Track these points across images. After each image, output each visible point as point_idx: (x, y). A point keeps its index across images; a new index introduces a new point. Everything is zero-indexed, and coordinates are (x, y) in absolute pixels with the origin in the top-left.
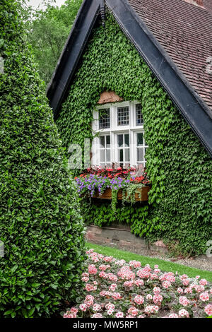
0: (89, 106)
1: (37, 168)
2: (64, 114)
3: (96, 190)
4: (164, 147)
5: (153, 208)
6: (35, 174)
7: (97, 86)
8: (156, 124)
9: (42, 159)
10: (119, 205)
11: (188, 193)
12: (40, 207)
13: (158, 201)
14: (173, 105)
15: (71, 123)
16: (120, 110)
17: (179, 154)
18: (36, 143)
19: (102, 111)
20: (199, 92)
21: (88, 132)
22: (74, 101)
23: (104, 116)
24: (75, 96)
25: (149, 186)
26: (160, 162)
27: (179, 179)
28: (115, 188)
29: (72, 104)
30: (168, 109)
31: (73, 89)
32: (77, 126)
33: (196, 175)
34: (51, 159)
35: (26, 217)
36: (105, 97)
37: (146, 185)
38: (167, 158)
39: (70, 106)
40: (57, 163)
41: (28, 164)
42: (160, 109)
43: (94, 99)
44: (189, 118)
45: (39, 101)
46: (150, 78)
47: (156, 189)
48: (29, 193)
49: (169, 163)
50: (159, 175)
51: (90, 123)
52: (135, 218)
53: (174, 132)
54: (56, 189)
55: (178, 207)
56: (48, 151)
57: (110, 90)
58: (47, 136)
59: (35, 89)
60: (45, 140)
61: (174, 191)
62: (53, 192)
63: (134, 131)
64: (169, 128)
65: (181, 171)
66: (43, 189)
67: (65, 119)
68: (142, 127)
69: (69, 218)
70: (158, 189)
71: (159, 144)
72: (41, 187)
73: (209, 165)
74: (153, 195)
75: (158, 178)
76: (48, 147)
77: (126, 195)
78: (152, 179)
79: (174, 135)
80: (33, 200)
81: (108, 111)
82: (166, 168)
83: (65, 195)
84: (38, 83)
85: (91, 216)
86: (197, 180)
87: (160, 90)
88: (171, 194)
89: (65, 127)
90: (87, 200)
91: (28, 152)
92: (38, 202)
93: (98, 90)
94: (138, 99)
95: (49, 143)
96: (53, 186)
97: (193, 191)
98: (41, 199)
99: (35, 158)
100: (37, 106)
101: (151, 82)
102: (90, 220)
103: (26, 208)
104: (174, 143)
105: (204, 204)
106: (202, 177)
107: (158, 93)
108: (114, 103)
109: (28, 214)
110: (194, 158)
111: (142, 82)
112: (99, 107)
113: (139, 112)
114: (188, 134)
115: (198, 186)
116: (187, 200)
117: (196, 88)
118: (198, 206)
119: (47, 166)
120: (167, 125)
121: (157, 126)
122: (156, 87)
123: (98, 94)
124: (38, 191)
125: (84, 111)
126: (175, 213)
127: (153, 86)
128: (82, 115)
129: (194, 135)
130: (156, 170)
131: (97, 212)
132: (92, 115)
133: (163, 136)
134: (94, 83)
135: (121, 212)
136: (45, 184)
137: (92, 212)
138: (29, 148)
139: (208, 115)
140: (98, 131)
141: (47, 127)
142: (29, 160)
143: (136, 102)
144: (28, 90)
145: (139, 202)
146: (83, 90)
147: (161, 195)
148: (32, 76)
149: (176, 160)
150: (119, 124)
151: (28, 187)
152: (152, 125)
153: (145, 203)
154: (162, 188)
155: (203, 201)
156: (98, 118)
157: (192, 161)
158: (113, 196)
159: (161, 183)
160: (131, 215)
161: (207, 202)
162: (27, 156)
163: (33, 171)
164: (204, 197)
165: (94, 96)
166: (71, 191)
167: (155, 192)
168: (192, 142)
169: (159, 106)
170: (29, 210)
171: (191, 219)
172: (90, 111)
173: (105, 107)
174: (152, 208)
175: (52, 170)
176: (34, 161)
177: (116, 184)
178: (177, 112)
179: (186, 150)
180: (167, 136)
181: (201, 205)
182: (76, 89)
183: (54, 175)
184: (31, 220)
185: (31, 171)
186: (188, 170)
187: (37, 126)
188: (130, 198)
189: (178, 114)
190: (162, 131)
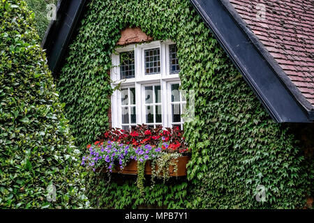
0: (107, 48)
1: (21, 131)
2: (72, 59)
3: (116, 162)
4: (207, 103)
5: (194, 186)
6: (19, 140)
7: (117, 21)
8: (196, 71)
9: (30, 118)
10: (147, 182)
11: (240, 164)
12: (26, 185)
13: (200, 176)
14: (218, 45)
15: (82, 71)
16: (148, 53)
17: (228, 112)
18: (20, 97)
19: (123, 55)
20: (252, 27)
21: (105, 83)
22: (86, 41)
23: (126, 62)
24: (87, 34)
25: (188, 156)
26: (203, 122)
27: (227, 146)
28: (140, 160)
29: (83, 45)
30: (213, 50)
31: (85, 25)
32: (91, 75)
33: (250, 140)
34: (42, 119)
35: (6, 199)
36: (128, 35)
37: (184, 154)
38: (211, 117)
39: (81, 47)
40: (51, 124)
41: (10, 126)
42: (200, 51)
43: (112, 38)
44: (240, 62)
45: (25, 40)
46: (187, 10)
47: (197, 160)
48: (11, 166)
49: (213, 124)
50: (201, 140)
51: (108, 71)
52: (169, 200)
53: (219, 81)
54: (49, 160)
55: (227, 184)
56: (38, 108)
57: (134, 27)
58: (37, 87)
59: (20, 23)
60: (34, 93)
61: (221, 162)
62: (45, 165)
63: (167, 81)
64: (213, 76)
65: (230, 135)
66: (31, 160)
67: (74, 67)
68: (177, 76)
69: (68, 199)
70: (200, 159)
71: (200, 99)
72: (27, 157)
73: (267, 126)
74: (193, 168)
75: (200, 145)
76: (38, 103)
77: (156, 169)
78: (192, 145)
79: (220, 86)
80: (16, 176)
81: (131, 55)
82: (209, 130)
83: (62, 167)
84: (24, 15)
85: (110, 197)
86: (252, 146)
87: (200, 26)
88: (217, 166)
89: (74, 77)
90: (104, 176)
91: (9, 110)
92: (23, 178)
93: (118, 27)
94: (172, 38)
95: (39, 97)
96: (45, 157)
97: (247, 161)
98: (27, 173)
99: (20, 117)
100: (22, 46)
101: (189, 15)
102: (109, 204)
103: (6, 187)
104: (221, 96)
105: (262, 178)
106: (258, 142)
107: (197, 30)
108: (140, 43)
109: (9, 195)
110: (248, 116)
111: (176, 15)
112: (120, 49)
113: (174, 56)
114: (239, 85)
115: (253, 154)
116: (238, 173)
117: (248, 22)
118: (254, 182)
119: (36, 127)
120: (211, 72)
121: (197, 75)
122: (196, 21)
123: (117, 31)
124: (23, 163)
125: (99, 54)
126: (223, 192)
127: (192, 20)
128: (97, 61)
129: (247, 86)
130: (196, 134)
131: (119, 192)
132: (110, 61)
133: (207, 87)
134: (112, 16)
135: (150, 192)
136: (34, 153)
137: (112, 193)
138: (10, 103)
139: (264, 58)
140: (119, 82)
141: (36, 75)
142: (10, 120)
143: (169, 42)
144: (10, 25)
145: (174, 177)
146: (98, 27)
147: (205, 168)
148: (15, 6)
149: (223, 121)
150: (147, 72)
151: (9, 157)
152: (191, 72)
153: (183, 179)
154: (206, 159)
155: (260, 175)
156: (118, 64)
157: (245, 121)
158: (140, 171)
159: (204, 151)
160: (164, 195)
161: (265, 176)
162: (8, 115)
163: (17, 135)
164: (261, 169)
165: (113, 34)
166: (71, 164)
167: (195, 164)
168: (244, 95)
169: (199, 47)
170: (11, 190)
171: (244, 200)
172: (108, 55)
173: (128, 48)
174: (192, 186)
175: (43, 133)
176: (18, 121)
177: (142, 154)
178: (224, 56)
179: (237, 106)
180: (211, 88)
181: (257, 181)
182: (89, 25)
183: (46, 141)
184: (12, 203)
185: (13, 136)
186: (240, 134)
187: (23, 74)
188: (161, 173)
189: (226, 58)
190: (204, 81)
